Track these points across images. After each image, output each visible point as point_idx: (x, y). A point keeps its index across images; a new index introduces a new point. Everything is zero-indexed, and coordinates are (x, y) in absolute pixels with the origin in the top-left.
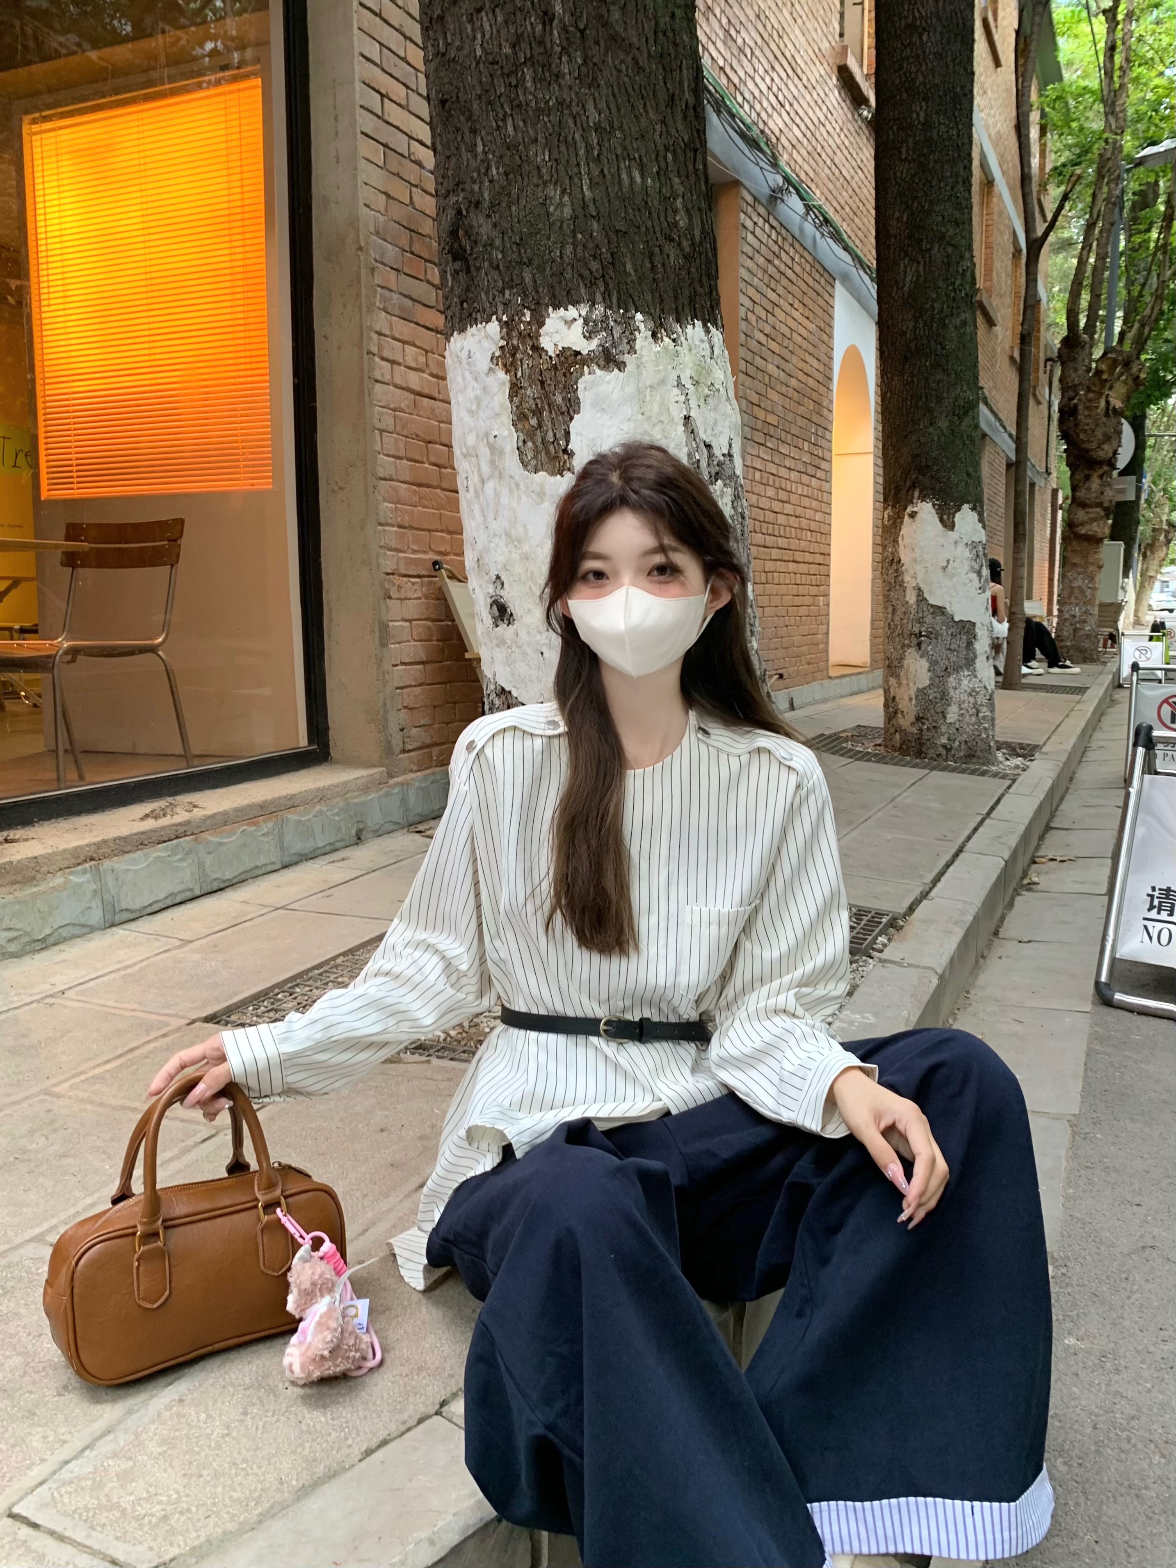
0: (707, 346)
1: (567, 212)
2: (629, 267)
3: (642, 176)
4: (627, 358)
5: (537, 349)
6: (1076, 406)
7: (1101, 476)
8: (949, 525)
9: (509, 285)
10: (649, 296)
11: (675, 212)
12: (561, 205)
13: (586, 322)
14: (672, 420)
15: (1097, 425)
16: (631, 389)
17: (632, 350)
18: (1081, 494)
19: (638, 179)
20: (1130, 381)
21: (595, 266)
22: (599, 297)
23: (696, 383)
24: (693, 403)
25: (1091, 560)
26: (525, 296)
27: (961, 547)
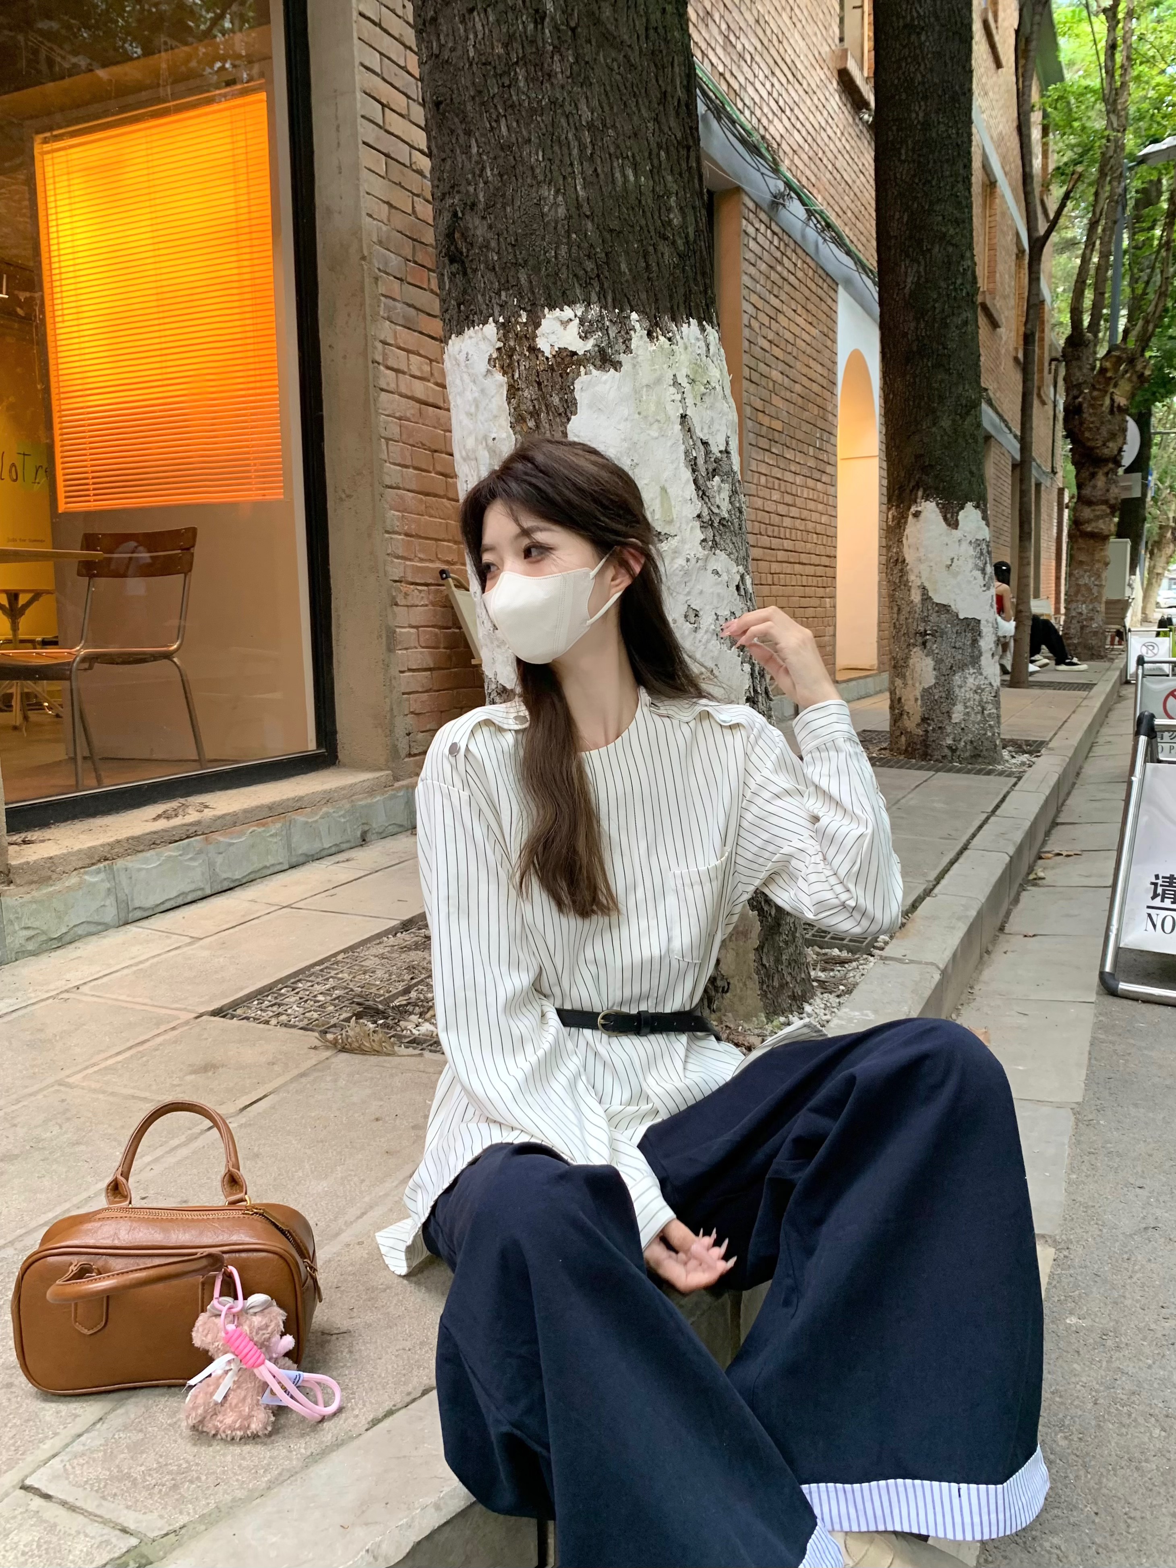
0: (702, 344)
1: (561, 211)
2: (624, 267)
3: (636, 175)
4: (623, 357)
5: (534, 350)
6: (1080, 404)
7: (1107, 474)
8: (953, 523)
9: (505, 286)
10: (644, 296)
11: (669, 210)
12: (555, 205)
13: (582, 322)
14: (668, 419)
15: (1102, 423)
16: (627, 389)
17: (628, 350)
18: (1087, 492)
19: (632, 178)
20: (1135, 379)
21: (589, 265)
22: (594, 298)
23: (692, 382)
24: (689, 401)
25: (1097, 557)
26: (521, 297)
27: (965, 544)
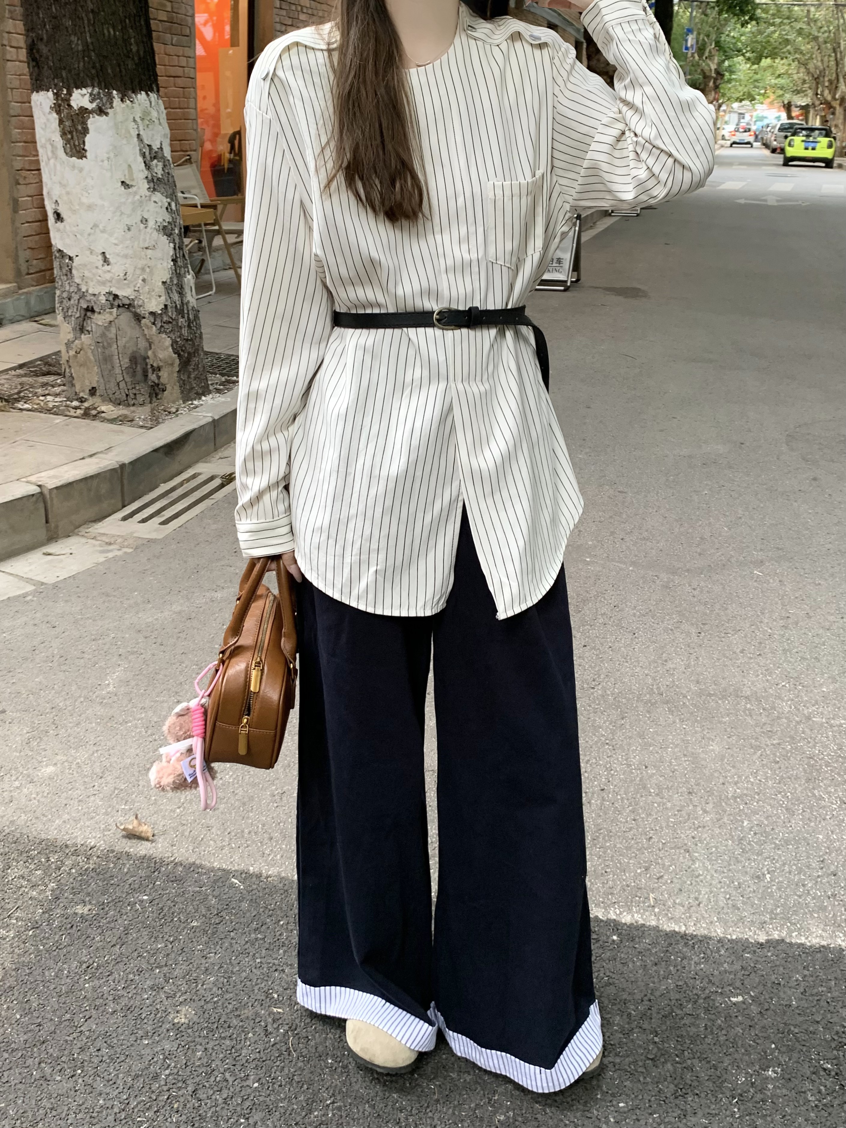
0: (148, 102)
1: (80, 48)
4: (109, 110)
5: (69, 105)
9: (56, 77)
10: (119, 83)
11: (130, 45)
12: (77, 44)
13: (91, 94)
14: (131, 136)
16: (111, 124)
17: (112, 107)
19: (112, 32)
21: (93, 71)
23: (143, 119)
24: (141, 128)
26: (63, 82)
